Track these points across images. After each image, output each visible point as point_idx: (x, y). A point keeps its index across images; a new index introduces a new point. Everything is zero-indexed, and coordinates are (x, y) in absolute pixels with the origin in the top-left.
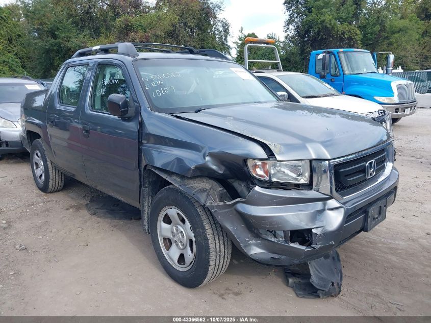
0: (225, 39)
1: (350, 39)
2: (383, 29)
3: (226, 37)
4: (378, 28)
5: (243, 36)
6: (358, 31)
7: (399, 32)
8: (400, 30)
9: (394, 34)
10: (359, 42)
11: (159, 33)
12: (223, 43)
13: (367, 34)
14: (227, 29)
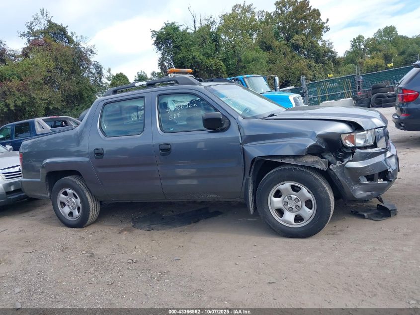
0: (100, 81)
1: (217, 70)
2: (240, 61)
3: (101, 78)
4: (236, 60)
5: (112, 77)
6: (222, 63)
7: (253, 61)
8: (253, 60)
9: (249, 63)
10: (225, 73)
11: (37, 79)
12: (99, 85)
13: (229, 65)
14: (101, 70)
